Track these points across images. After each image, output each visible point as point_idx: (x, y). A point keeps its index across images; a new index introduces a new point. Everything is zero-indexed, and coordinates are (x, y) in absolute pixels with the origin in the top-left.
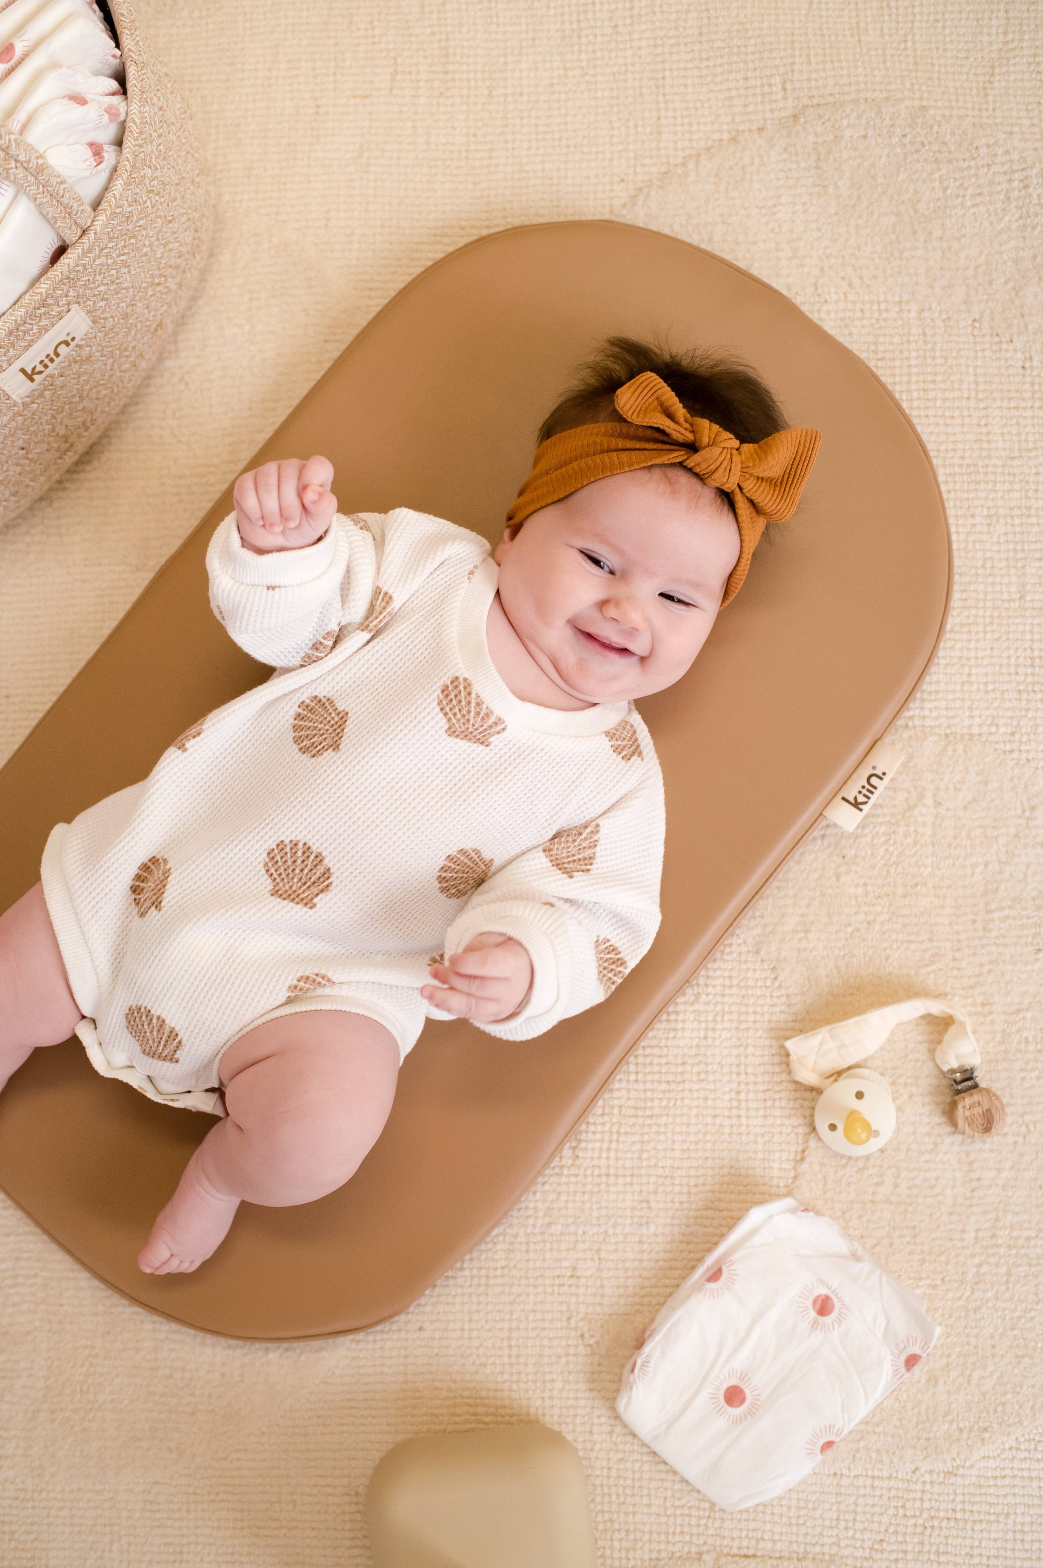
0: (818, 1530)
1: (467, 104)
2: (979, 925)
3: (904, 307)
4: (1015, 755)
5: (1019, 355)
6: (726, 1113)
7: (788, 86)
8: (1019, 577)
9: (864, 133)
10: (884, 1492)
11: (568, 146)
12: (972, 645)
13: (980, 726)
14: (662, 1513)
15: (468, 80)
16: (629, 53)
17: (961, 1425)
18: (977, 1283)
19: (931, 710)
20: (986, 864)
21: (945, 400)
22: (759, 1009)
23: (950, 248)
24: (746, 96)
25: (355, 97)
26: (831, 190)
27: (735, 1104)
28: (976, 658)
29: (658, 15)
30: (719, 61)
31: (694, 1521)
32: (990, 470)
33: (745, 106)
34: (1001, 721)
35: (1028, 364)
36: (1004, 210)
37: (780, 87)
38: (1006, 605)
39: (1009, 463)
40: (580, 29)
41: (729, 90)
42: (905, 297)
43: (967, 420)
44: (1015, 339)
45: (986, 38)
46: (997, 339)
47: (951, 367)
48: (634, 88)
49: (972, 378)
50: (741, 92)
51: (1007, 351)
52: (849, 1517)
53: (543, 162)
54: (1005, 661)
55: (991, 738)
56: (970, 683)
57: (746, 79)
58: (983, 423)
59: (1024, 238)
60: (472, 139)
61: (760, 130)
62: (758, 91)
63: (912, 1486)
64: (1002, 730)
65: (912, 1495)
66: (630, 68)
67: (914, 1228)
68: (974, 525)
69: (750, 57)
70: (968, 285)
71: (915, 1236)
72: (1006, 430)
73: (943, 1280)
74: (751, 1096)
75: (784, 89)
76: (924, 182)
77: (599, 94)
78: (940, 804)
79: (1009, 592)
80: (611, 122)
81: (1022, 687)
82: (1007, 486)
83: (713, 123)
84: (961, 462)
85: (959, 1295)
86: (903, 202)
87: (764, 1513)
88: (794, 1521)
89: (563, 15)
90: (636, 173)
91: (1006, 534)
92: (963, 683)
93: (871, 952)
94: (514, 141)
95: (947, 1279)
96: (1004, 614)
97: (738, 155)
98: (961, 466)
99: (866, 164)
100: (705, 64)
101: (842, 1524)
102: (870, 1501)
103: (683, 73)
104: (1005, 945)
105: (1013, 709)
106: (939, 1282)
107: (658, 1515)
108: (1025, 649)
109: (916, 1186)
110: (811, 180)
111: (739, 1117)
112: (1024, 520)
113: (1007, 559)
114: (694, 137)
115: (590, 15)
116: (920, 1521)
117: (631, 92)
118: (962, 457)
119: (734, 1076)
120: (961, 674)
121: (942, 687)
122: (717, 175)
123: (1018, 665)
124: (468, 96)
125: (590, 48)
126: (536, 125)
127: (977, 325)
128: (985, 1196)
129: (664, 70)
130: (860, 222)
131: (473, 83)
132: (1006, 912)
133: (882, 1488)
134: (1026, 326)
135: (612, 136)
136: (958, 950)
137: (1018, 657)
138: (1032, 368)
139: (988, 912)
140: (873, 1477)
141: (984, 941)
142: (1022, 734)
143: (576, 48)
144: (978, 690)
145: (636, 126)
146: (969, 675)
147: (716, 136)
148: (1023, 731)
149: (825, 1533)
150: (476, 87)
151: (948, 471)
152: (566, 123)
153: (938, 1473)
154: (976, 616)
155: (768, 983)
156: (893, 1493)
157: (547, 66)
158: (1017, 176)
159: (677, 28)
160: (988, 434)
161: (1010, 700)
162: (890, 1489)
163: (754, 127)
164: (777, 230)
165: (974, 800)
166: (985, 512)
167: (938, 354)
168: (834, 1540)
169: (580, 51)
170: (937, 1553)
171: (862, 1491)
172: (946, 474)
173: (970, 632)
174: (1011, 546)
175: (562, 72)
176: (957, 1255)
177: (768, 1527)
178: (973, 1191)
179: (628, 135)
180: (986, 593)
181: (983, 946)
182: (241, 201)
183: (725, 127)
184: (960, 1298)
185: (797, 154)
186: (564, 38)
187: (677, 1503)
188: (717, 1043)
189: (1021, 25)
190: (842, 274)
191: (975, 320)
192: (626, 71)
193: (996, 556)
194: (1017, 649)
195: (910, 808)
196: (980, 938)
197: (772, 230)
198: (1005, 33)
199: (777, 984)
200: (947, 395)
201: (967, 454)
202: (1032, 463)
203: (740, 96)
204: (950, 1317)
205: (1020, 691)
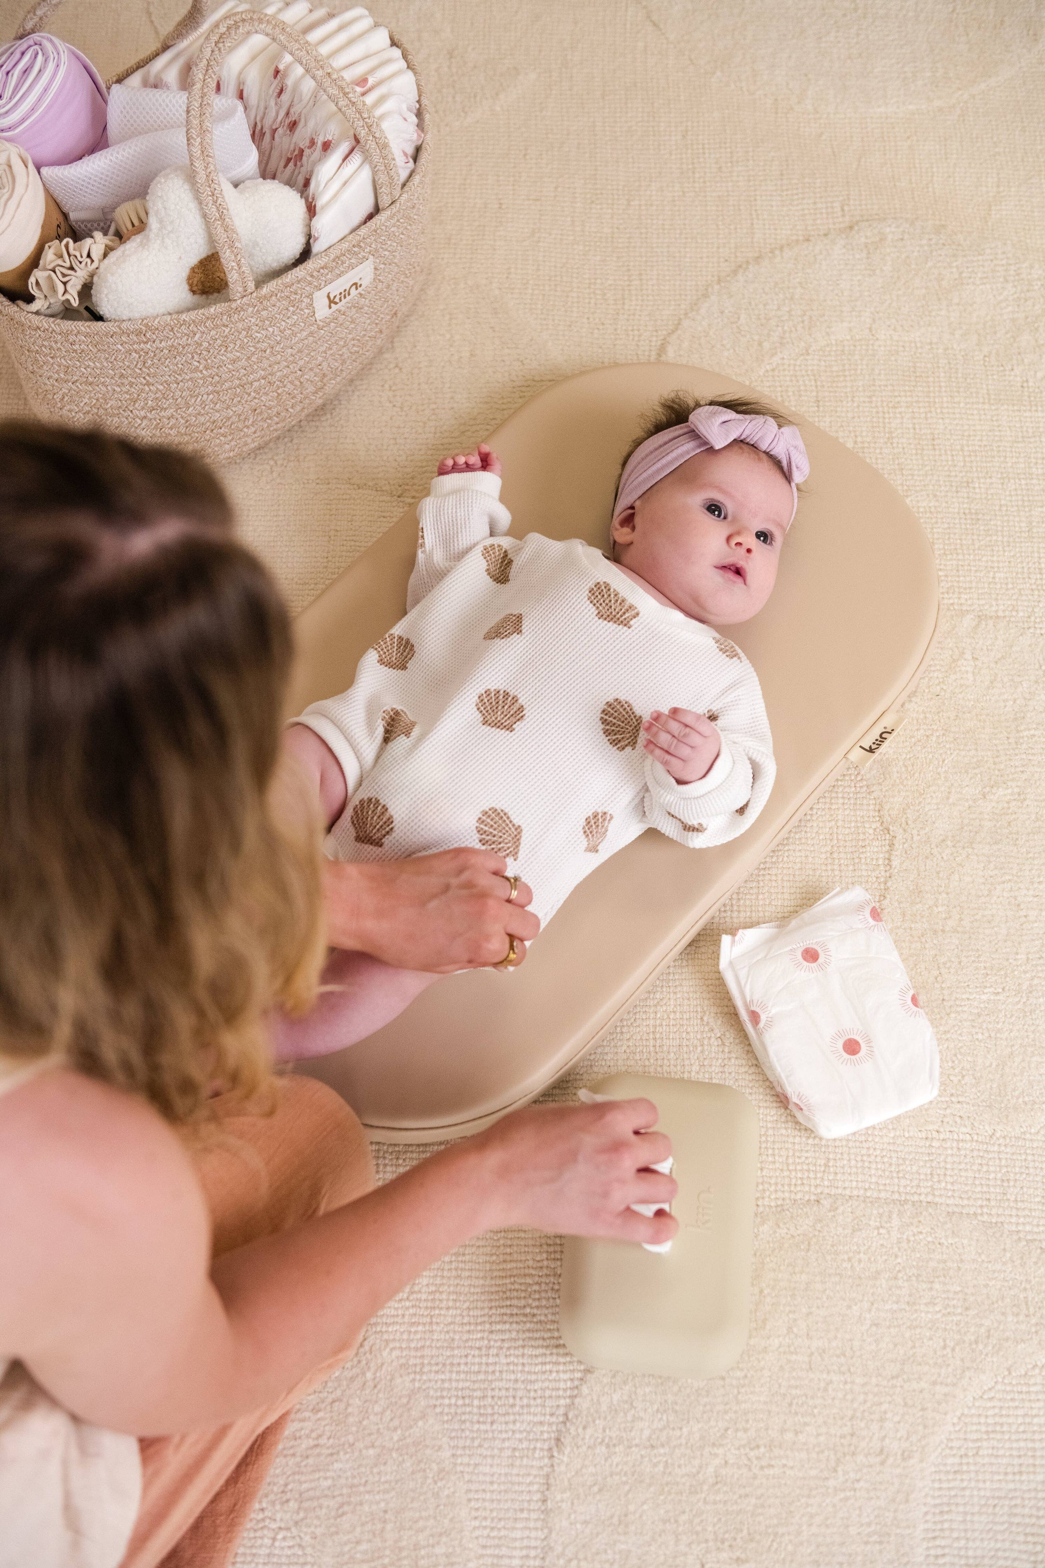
0: (915, 1183)
1: (612, 209)
2: (1012, 740)
3: (934, 346)
4: (1032, 630)
5: (1019, 379)
6: (824, 868)
7: (846, 208)
8: (1027, 517)
9: (901, 237)
10: (968, 1152)
11: (686, 238)
12: (995, 558)
13: (1004, 611)
14: (785, 1168)
15: (612, 194)
16: (730, 184)
17: (1026, 1099)
18: (1031, 992)
19: (966, 600)
20: (1015, 701)
21: (966, 404)
22: (846, 795)
23: (965, 310)
24: (815, 214)
25: (529, 200)
26: (878, 272)
27: (830, 861)
28: (998, 567)
29: (751, 162)
30: (795, 192)
31: (812, 1175)
32: (1001, 449)
33: (814, 220)
34: (1020, 608)
35: (1025, 385)
36: (1003, 288)
37: (839, 209)
38: (1018, 534)
39: (1015, 445)
40: (694, 168)
41: (803, 210)
42: (935, 340)
43: (983, 417)
44: (1015, 368)
45: (984, 189)
46: (1002, 368)
47: (970, 384)
48: (734, 205)
49: (985, 391)
50: (812, 211)
51: (1010, 376)
52: (942, 1172)
53: (668, 247)
54: (1020, 570)
55: (1013, 619)
56: (996, 583)
57: (815, 203)
58: (994, 419)
59: (1018, 306)
60: (616, 230)
61: (826, 235)
62: (824, 211)
63: (990, 1148)
64: (1021, 614)
65: (991, 1156)
66: (731, 193)
67: (978, 950)
68: (992, 483)
69: (818, 190)
70: (979, 335)
71: (979, 956)
72: (1011, 424)
73: (1003, 989)
74: (842, 855)
75: (843, 210)
76: (945, 268)
77: (709, 208)
78: (977, 659)
79: (1020, 527)
80: (717, 225)
81: (1034, 587)
82: (1014, 460)
83: (791, 230)
84: (980, 443)
85: (1017, 999)
86: (930, 280)
87: (869, 1168)
88: (895, 1175)
89: (681, 159)
90: (736, 257)
91: (1016, 490)
92: (990, 583)
93: (930, 756)
94: (647, 233)
95: (1007, 988)
96: (1017, 540)
97: (811, 248)
98: (980, 446)
99: (903, 256)
100: (785, 193)
101: (936, 1179)
102: (956, 1159)
103: (769, 198)
104: (1033, 754)
105: (1029, 600)
106: (1000, 990)
107: (782, 1170)
108: (1034, 563)
109: (976, 920)
110: (863, 266)
111: (833, 870)
112: (1028, 481)
113: (1017, 506)
114: (778, 237)
115: (701, 160)
116: (999, 1175)
117: (732, 208)
118: (981, 440)
119: (829, 842)
120: (988, 577)
121: (974, 585)
122: (796, 259)
123: (1030, 573)
124: (613, 204)
125: (701, 180)
126: (663, 225)
127: (987, 359)
128: (1032, 928)
129: (756, 195)
130: (900, 292)
131: (616, 197)
132: (1032, 732)
133: (965, 1149)
134: (1023, 360)
135: (719, 234)
136: (997, 757)
137: (1029, 568)
138: (1028, 387)
139: (1018, 731)
140: (958, 1141)
141: (1017, 751)
142: (1036, 618)
143: (691, 180)
144: (1001, 588)
145: (736, 229)
146: (994, 578)
147: (794, 238)
148: (1037, 615)
149: (921, 1185)
150: (618, 199)
151: (970, 448)
152: (685, 224)
153: (1010, 1138)
154: (997, 541)
155: (853, 778)
156: (975, 1153)
157: (671, 189)
158: (1013, 268)
159: (764, 170)
160: (998, 426)
161: (1026, 595)
162: (972, 1150)
163: (822, 233)
164: (840, 294)
165: (1003, 657)
166: (999, 476)
167: (960, 375)
168: (929, 1190)
169: (694, 182)
170: (1016, 1201)
171: (950, 1152)
172: (969, 451)
173: (993, 550)
174: (1020, 498)
175: (681, 193)
176: (1013, 971)
177: (874, 1180)
178: (1022, 925)
179: (730, 233)
180: (1003, 527)
181: (1016, 755)
182: (443, 259)
183: (800, 233)
184: (1018, 1003)
185: (853, 250)
186: (682, 173)
187: (797, 1160)
188: (814, 818)
189: (1009, 182)
190: (888, 323)
191: (985, 356)
192: (728, 195)
193: (1009, 504)
194: (1028, 563)
195: (954, 661)
196: (1013, 749)
197: (837, 295)
198: (998, 186)
199: (859, 778)
200: (968, 400)
201: (984, 438)
202: (1031, 445)
203: (811, 214)
204: (1011, 1017)
205: (1032, 590)
